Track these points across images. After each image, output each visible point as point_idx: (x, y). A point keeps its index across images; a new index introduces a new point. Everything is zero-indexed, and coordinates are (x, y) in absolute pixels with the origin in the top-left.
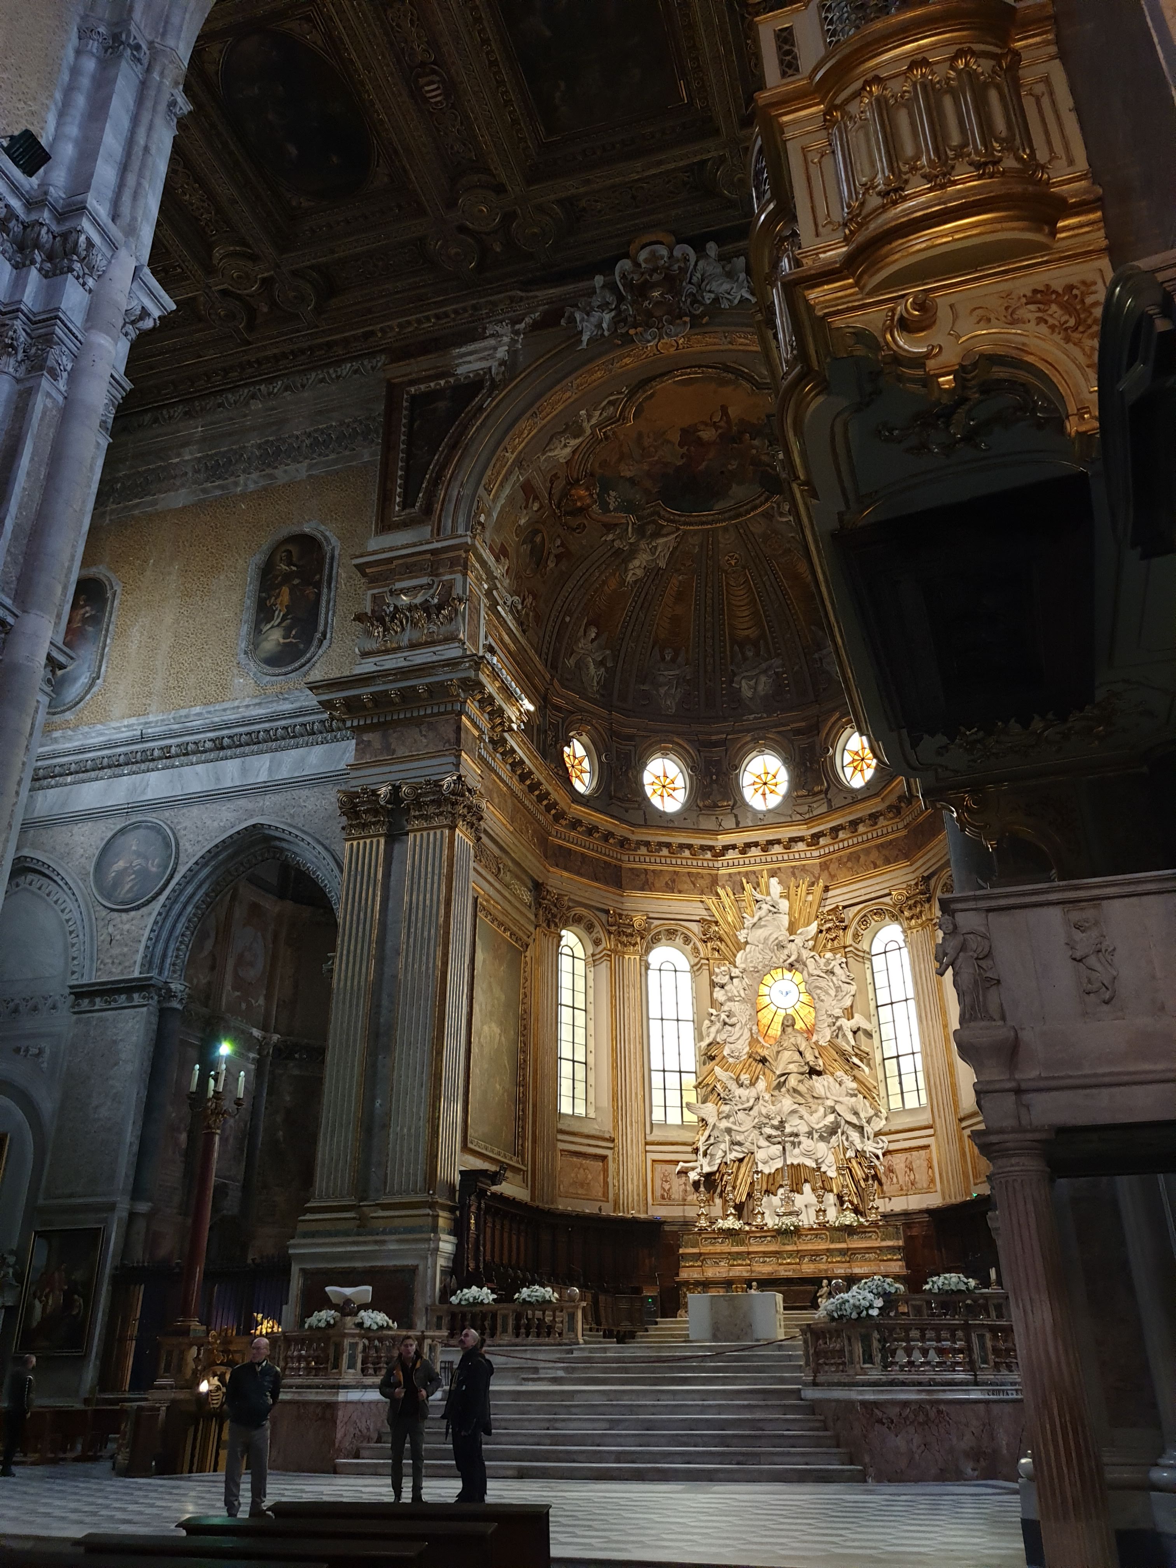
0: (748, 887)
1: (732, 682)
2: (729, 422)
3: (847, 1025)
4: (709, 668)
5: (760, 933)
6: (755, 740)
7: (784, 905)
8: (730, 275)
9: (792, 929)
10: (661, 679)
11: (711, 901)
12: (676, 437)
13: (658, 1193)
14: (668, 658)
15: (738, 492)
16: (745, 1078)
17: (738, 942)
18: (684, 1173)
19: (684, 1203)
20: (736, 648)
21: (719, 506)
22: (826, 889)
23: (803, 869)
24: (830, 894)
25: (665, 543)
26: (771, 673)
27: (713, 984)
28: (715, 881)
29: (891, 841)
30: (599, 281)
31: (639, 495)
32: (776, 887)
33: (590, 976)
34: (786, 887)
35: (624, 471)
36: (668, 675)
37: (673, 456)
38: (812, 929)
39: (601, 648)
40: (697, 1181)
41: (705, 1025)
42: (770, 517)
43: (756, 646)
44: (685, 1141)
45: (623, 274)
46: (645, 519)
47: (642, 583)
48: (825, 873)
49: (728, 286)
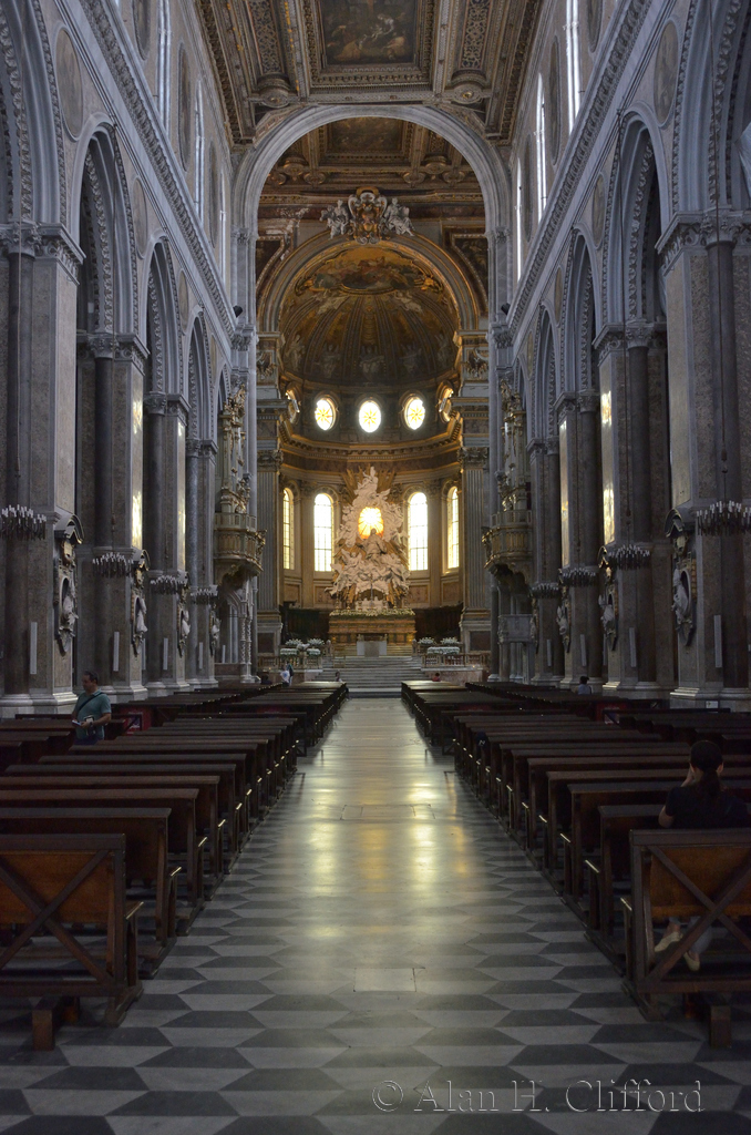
0: (361, 470)
1: (359, 364)
2: (384, 261)
3: (399, 535)
4: (349, 356)
5: (364, 491)
7: (376, 480)
8: (400, 216)
9: (378, 491)
10: (326, 360)
11: (344, 476)
12: (357, 263)
13: (318, 600)
14: (330, 349)
15: (379, 285)
16: (354, 554)
17: (354, 494)
18: (328, 591)
19: (327, 603)
20: (363, 348)
21: (369, 288)
22: (396, 475)
23: (386, 463)
24: (397, 477)
25: (339, 300)
26: (378, 362)
27: (342, 514)
28: (345, 465)
29: (427, 458)
30: (340, 203)
31: (333, 281)
32: (373, 471)
33: (292, 509)
34: (378, 471)
35: (330, 272)
36: (329, 357)
37: (354, 268)
38: (388, 492)
39: (301, 345)
40: (335, 595)
41: (338, 530)
42: (391, 296)
43: (373, 349)
44: (328, 579)
45: (352, 203)
46: (333, 290)
47: (324, 315)
48: (396, 467)
49: (401, 224)
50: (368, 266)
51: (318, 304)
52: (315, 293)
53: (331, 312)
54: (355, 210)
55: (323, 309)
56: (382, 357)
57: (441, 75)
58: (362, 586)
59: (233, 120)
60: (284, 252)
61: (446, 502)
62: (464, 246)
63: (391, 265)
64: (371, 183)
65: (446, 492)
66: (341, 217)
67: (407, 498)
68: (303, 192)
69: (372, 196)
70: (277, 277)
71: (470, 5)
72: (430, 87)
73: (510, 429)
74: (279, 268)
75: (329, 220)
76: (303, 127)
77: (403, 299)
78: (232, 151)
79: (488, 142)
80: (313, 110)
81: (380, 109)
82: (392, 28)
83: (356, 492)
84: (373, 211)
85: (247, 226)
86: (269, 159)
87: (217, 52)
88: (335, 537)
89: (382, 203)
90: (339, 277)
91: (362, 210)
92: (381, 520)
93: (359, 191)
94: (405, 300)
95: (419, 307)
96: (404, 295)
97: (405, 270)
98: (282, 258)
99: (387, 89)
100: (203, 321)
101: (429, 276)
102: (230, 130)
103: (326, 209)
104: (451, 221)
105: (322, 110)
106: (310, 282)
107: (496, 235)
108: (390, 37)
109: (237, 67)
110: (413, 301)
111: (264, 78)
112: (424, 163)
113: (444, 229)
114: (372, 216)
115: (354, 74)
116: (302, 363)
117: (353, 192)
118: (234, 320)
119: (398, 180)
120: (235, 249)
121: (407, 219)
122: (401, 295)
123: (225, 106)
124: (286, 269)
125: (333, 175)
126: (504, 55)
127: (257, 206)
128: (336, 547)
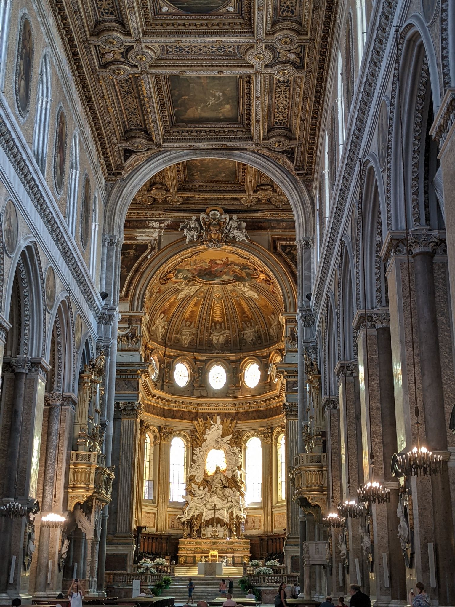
0: (209, 419)
1: (210, 336)
2: (228, 261)
3: (239, 472)
4: (202, 330)
5: (212, 436)
6: (217, 361)
7: (221, 427)
8: (239, 228)
9: (223, 436)
10: (184, 333)
11: (195, 423)
12: (208, 261)
13: (170, 525)
14: (187, 325)
15: (225, 277)
16: (201, 487)
17: (203, 438)
18: (179, 518)
19: (178, 528)
20: (213, 324)
21: (217, 280)
22: (237, 423)
23: (229, 414)
24: (238, 425)
25: (194, 288)
26: (225, 335)
27: (193, 454)
28: (197, 415)
29: (261, 411)
30: (194, 218)
31: (190, 275)
32: (219, 420)
33: (152, 450)
34: (223, 420)
35: (187, 268)
36: (186, 331)
37: (205, 266)
38: (230, 437)
39: (164, 321)
40: (184, 522)
41: (189, 467)
42: (235, 286)
43: (221, 324)
44: (181, 507)
45: (203, 218)
46: (190, 281)
47: (183, 300)
48: (237, 417)
49: (239, 234)
50: (216, 263)
51: (177, 291)
52: (176, 283)
53: (189, 297)
54: (205, 223)
55: (182, 295)
56: (228, 331)
57: (258, 131)
58: (208, 515)
59: (106, 158)
60: (150, 252)
61: (276, 446)
62: (287, 250)
63: (233, 263)
64: (218, 204)
65: (277, 439)
66: (195, 228)
67: (245, 442)
68: (166, 210)
69: (218, 213)
70: (145, 271)
71: (277, 84)
72: (252, 139)
73: (310, 388)
74: (145, 264)
75: (185, 230)
76: (160, 165)
77: (243, 289)
78: (107, 180)
79: (297, 177)
80: (169, 153)
81: (218, 153)
82: (222, 98)
83: (205, 437)
84: (219, 224)
85: (115, 233)
86: (135, 187)
87: (93, 113)
88: (187, 473)
89: (225, 218)
90: (194, 272)
91: (210, 224)
92: (225, 460)
93: (208, 210)
94: (245, 289)
95: (256, 295)
96: (244, 286)
97: (244, 267)
98: (149, 257)
99: (220, 140)
100: (69, 303)
101: (262, 272)
102: (105, 166)
103: (183, 222)
104: (278, 233)
105: (174, 153)
106: (171, 274)
107: (303, 243)
108: (220, 105)
109: (109, 123)
110: (251, 290)
111: (129, 131)
112: (255, 191)
113: (272, 238)
114: (218, 227)
115: (196, 129)
116: (164, 336)
117: (204, 211)
118: (100, 302)
119: (238, 202)
120: (106, 251)
121: (244, 230)
122: (242, 285)
123: (100, 149)
124: (152, 265)
125: (188, 199)
126: (303, 118)
127: (124, 219)
128: (187, 481)
